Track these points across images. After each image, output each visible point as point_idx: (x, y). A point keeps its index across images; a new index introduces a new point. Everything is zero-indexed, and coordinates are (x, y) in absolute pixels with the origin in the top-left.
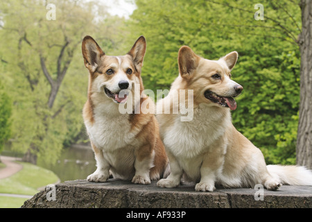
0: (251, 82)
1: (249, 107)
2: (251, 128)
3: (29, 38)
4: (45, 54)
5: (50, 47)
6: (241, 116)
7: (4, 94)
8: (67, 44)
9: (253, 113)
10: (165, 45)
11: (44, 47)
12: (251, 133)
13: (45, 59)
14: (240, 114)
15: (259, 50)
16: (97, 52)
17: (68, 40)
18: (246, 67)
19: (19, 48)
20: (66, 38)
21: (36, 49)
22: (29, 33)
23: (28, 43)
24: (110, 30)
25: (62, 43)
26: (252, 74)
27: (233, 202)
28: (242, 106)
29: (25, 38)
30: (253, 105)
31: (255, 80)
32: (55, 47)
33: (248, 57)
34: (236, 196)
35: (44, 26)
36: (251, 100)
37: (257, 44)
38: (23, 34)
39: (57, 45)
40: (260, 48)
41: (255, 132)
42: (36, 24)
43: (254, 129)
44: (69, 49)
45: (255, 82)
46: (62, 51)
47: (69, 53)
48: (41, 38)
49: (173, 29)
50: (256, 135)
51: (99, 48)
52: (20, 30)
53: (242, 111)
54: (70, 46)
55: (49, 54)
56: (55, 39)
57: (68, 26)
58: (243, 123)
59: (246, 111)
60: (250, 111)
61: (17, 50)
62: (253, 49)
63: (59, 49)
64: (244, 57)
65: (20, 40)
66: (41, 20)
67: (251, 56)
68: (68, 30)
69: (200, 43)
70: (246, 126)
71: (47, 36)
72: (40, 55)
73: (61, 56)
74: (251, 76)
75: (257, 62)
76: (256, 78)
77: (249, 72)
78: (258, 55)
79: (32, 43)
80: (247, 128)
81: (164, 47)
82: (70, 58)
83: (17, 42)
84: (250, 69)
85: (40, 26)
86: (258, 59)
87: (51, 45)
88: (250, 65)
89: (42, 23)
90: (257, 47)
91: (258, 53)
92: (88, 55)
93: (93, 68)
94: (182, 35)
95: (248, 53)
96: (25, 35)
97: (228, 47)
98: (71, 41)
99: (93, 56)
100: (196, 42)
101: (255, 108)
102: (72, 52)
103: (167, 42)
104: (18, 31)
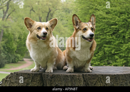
0: (125, 25)
1: (125, 36)
2: (126, 44)
3: (34, 10)
4: (41, 16)
5: (43, 13)
6: (122, 39)
7: (24, 33)
8: (50, 11)
9: (127, 38)
10: (89, 11)
11: (41, 13)
12: (126, 46)
13: (41, 18)
14: (122, 38)
15: (128, 11)
16: (78, 21)
17: (50, 10)
18: (123, 18)
19: (30, 14)
20: (49, 9)
21: (37, 14)
22: (34, 7)
23: (34, 11)
24: (68, 5)
25: (48, 11)
26: (126, 21)
27: (85, 77)
28: (122, 35)
29: (32, 9)
30: (127, 35)
31: (127, 24)
32: (45, 13)
33: (124, 15)
34: (86, 75)
35: (40, 4)
36: (126, 32)
37: (127, 9)
38: (32, 7)
39: (46, 12)
40: (129, 10)
41: (128, 46)
42: (37, 3)
43: (128, 44)
44: (51, 13)
45: (127, 25)
46: (48, 14)
47: (51, 15)
48: (39, 9)
49: (92, 4)
50: (128, 47)
51: (79, 19)
52: (30, 6)
53: (122, 37)
54: (52, 12)
55: (43, 16)
56: (45, 9)
57: (50, 4)
58: (123, 42)
59: (124, 37)
60: (125, 37)
61: (29, 15)
62: (126, 11)
63: (47, 14)
64: (122, 15)
65: (31, 10)
66: (39, 2)
67: (125, 14)
68: (50, 5)
69: (104, 9)
70: (124, 43)
71: (42, 8)
72: (39, 16)
73: (48, 16)
74: (125, 23)
75: (128, 17)
76: (128, 23)
77: (124, 21)
78: (128, 14)
79: (35, 11)
80: (124, 44)
81: (89, 12)
82: (51, 17)
83: (29, 11)
84: (125, 19)
85: (39, 4)
86: (128, 15)
87: (43, 12)
88: (125, 18)
89: (39, 3)
90: (127, 10)
91: (128, 13)
92: (75, 22)
93: (77, 28)
94: (96, 6)
95: (124, 13)
96: (33, 8)
97: (115, 11)
98: (52, 10)
99: (77, 22)
100: (102, 9)
101: (128, 36)
102: (52, 14)
103: (90, 9)
104: (29, 6)
